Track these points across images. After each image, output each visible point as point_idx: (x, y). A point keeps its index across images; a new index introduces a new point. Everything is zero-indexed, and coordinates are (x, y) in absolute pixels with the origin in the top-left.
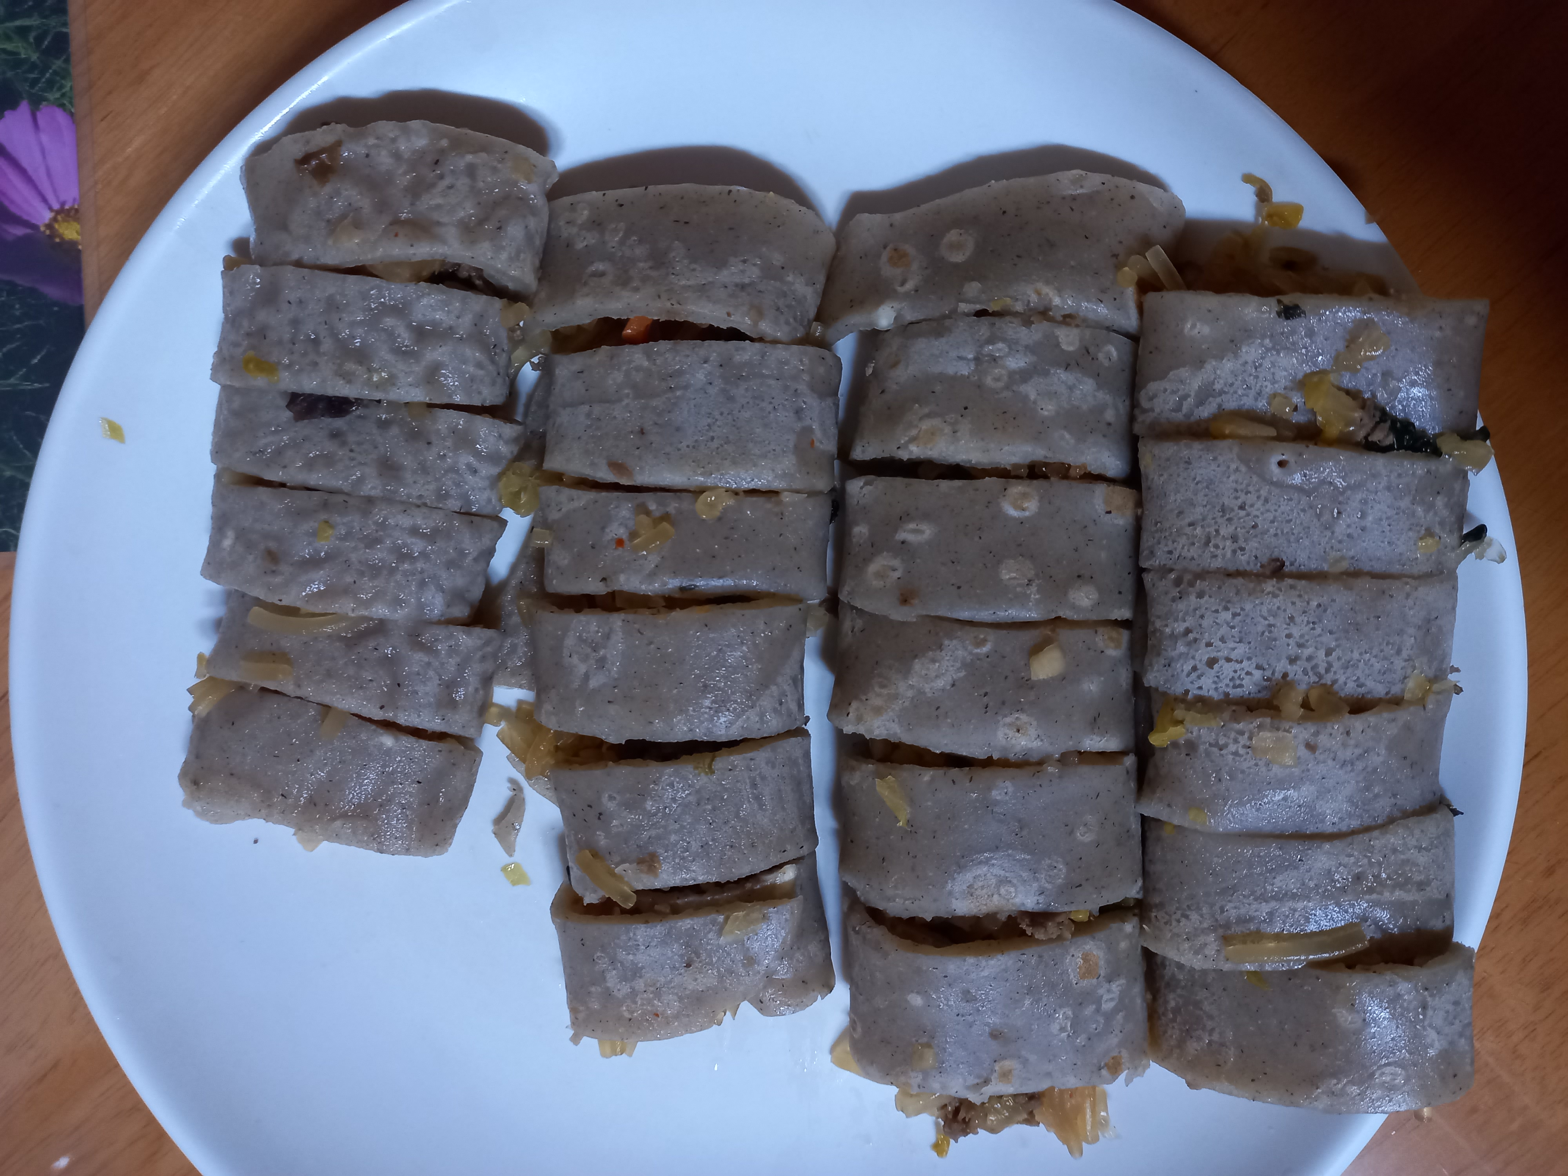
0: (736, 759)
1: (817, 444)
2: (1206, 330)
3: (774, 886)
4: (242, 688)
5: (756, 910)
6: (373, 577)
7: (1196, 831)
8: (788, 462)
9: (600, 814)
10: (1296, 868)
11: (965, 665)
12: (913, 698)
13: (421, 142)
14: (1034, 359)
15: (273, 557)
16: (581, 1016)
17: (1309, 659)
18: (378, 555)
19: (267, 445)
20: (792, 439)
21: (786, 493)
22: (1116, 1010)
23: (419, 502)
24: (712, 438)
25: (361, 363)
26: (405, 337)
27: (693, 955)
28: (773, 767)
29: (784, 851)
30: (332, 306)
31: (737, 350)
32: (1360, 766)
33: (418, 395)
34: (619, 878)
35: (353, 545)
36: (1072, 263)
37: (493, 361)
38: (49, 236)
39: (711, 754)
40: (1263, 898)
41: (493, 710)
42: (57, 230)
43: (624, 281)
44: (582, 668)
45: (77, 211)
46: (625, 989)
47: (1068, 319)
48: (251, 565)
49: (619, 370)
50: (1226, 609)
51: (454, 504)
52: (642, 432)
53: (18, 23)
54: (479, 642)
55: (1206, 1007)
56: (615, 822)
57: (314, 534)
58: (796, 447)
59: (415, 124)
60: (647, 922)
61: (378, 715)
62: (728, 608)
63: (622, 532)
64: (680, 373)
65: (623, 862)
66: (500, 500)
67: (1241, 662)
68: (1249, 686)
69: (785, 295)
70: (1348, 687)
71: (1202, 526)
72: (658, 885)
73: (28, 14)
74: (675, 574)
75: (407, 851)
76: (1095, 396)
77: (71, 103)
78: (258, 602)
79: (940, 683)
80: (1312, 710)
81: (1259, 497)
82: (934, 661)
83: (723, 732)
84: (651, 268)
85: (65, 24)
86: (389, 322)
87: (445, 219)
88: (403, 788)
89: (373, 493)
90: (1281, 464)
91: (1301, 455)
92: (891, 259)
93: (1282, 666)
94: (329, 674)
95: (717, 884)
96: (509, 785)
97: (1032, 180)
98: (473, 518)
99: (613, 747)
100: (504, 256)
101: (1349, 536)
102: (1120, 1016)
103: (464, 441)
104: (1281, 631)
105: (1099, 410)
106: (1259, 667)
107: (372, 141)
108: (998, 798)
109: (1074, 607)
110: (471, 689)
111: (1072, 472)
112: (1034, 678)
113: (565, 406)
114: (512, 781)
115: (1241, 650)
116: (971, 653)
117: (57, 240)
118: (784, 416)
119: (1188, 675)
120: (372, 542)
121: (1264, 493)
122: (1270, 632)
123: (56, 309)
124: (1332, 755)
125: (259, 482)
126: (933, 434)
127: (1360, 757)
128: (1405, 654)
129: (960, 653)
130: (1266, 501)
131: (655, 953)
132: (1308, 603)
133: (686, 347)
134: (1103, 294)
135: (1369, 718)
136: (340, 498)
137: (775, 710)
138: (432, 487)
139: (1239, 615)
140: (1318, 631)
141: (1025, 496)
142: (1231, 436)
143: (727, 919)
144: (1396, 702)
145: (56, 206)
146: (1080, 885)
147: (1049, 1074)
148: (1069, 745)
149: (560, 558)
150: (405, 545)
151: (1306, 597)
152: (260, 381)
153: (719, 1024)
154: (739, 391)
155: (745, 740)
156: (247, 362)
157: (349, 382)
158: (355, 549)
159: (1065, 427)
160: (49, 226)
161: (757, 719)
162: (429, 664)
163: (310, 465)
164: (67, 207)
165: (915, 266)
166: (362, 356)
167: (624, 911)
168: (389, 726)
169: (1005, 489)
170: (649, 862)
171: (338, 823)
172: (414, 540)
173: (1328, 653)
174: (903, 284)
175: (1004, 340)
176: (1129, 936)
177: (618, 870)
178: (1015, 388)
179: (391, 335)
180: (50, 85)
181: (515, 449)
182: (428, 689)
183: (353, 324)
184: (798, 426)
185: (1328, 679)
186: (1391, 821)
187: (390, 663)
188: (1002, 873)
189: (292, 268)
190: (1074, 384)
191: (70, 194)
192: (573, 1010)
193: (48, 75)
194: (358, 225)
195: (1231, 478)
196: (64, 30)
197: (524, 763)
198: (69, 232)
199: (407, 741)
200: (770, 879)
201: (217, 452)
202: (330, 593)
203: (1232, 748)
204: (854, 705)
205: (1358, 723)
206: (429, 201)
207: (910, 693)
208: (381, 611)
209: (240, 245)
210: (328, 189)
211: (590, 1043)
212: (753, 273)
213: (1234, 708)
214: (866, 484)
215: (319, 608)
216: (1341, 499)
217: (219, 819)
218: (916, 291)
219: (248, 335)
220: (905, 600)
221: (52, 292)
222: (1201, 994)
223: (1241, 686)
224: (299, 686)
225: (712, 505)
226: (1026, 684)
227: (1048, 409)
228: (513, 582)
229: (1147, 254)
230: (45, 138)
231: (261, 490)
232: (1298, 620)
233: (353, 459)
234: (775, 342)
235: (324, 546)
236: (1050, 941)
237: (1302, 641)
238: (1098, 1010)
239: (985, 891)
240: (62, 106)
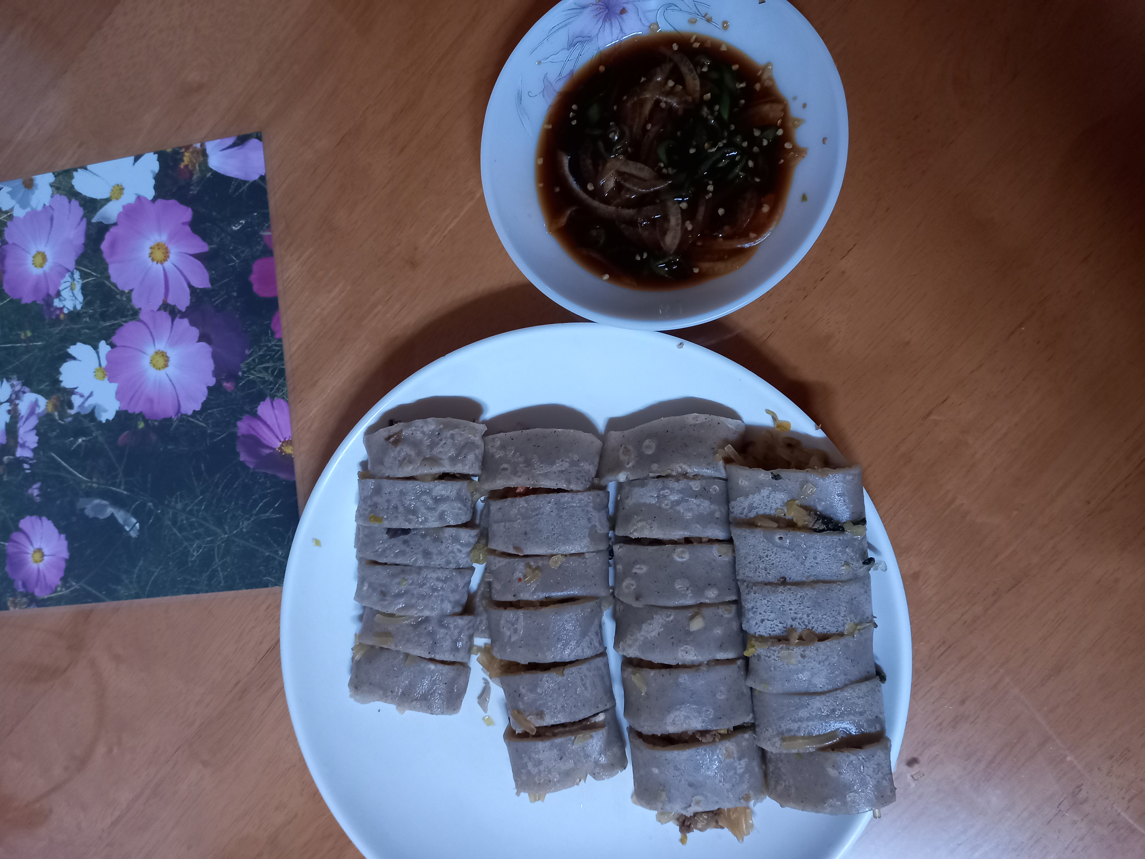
0: (574, 669)
1: (598, 531)
2: (747, 483)
3: (595, 723)
4: (372, 647)
5: (587, 734)
6: (423, 600)
7: (765, 693)
8: (586, 541)
9: (520, 695)
10: (807, 707)
11: (663, 626)
12: (643, 640)
13: (432, 427)
14: (681, 495)
15: (383, 594)
16: (519, 783)
17: (800, 619)
18: (425, 590)
19: (379, 549)
20: (587, 531)
21: (587, 554)
22: (744, 773)
23: (439, 567)
24: (554, 534)
25: (414, 515)
26: (430, 502)
27: (563, 754)
28: (590, 671)
29: (598, 707)
30: (402, 493)
31: (562, 497)
32: (827, 663)
33: (437, 525)
34: (529, 722)
35: (414, 587)
36: (695, 453)
37: (465, 506)
38: (280, 452)
39: (563, 667)
40: (794, 721)
41: (475, 648)
42: (283, 450)
43: (515, 473)
44: (508, 633)
45: (291, 441)
46: (536, 770)
47: (696, 477)
48: (375, 597)
49: (515, 508)
50: (765, 599)
51: (453, 566)
52: (526, 533)
53: (264, 365)
54: (467, 622)
55: (783, 770)
56: (525, 698)
57: (399, 584)
58: (589, 534)
59: (430, 420)
60: (542, 740)
61: (428, 656)
62: (565, 605)
63: (520, 575)
64: (540, 508)
65: (530, 715)
66: (472, 561)
67: (773, 621)
68: (778, 631)
69: (580, 472)
70: (819, 629)
71: (753, 564)
72: (545, 724)
73: (268, 361)
74: (543, 591)
75: (443, 713)
76: (710, 508)
77: (287, 397)
78: (378, 612)
79: (654, 634)
80: (804, 640)
81: (773, 552)
82: (650, 624)
83: (567, 658)
84: (525, 467)
85: (283, 365)
86: (424, 497)
87: (444, 457)
88: (440, 686)
89: (421, 565)
90: (781, 538)
91: (787, 535)
92: (623, 452)
93: (790, 622)
94: (408, 641)
95: (570, 723)
96: (483, 681)
97: (678, 417)
98: (461, 570)
99: (523, 665)
100: (467, 468)
101: (812, 566)
102: (747, 776)
103: (456, 539)
104: (787, 607)
105: (712, 513)
106: (781, 623)
107: (414, 428)
108: (682, 681)
109: (707, 598)
110: (464, 642)
111: (703, 540)
112: (691, 630)
113: (495, 522)
114: (484, 679)
115: (772, 616)
116: (665, 621)
117: (283, 454)
118: (584, 522)
119: (755, 626)
120: (422, 586)
121: (774, 550)
122: (783, 608)
123: (284, 483)
124: (813, 659)
125: (376, 563)
126: (643, 528)
127: (826, 659)
128: (842, 615)
129: (661, 620)
130: (776, 554)
131: (547, 754)
132: (796, 596)
133: (541, 497)
134: (708, 465)
135: (828, 643)
136: (409, 568)
137: (588, 647)
138: (444, 560)
139: (770, 601)
140: (802, 607)
141: (683, 552)
142: (760, 526)
143: (575, 738)
144: (841, 635)
145: (282, 440)
146: (721, 718)
147: (717, 802)
148: (710, 657)
149: (497, 586)
150: (435, 585)
151: (795, 593)
152: (376, 524)
153: (578, 784)
154: (564, 513)
155: (577, 660)
156: (371, 518)
157: (410, 523)
158: (415, 589)
159: (697, 523)
160: (280, 448)
161: (581, 651)
162: (447, 633)
163: (396, 555)
164: (287, 440)
165: (632, 456)
166: (414, 512)
167: (533, 736)
168: (432, 660)
169: (675, 550)
170: (540, 714)
171: (414, 703)
172: (438, 583)
173: (808, 616)
174: (628, 464)
175: (668, 488)
176: (747, 740)
177: (528, 718)
178: (674, 508)
179: (425, 503)
180: (278, 390)
181: (476, 539)
182: (447, 644)
183: (411, 500)
184: (590, 525)
185: (810, 627)
186: (846, 685)
187: (432, 634)
188: (686, 714)
189: (386, 480)
190: (700, 504)
191: (288, 434)
192: (516, 781)
193: (277, 386)
194: (410, 462)
195: (761, 545)
196: (282, 367)
197: (489, 671)
198: (288, 450)
199: (440, 667)
200: (593, 720)
201: (359, 551)
202: (407, 607)
203: (773, 657)
204: (621, 643)
205: (822, 645)
206: (436, 451)
207: (642, 638)
208: (427, 613)
209: (364, 464)
210: (398, 448)
211: (524, 795)
212: (566, 465)
213: (772, 640)
214: (620, 547)
215: (403, 614)
216: (805, 552)
217: (364, 702)
218: (633, 467)
219: (370, 506)
220: (637, 599)
221: (282, 476)
222: (780, 765)
223: (774, 631)
224: (396, 646)
225: (556, 562)
226: (689, 633)
227: (689, 515)
228: (480, 593)
229: (725, 448)
230: (276, 412)
231: (378, 566)
232: (793, 603)
233: (412, 552)
234: (578, 492)
235: (403, 588)
236: (709, 743)
237: (796, 611)
238: (736, 773)
239: (679, 722)
240: (283, 398)
